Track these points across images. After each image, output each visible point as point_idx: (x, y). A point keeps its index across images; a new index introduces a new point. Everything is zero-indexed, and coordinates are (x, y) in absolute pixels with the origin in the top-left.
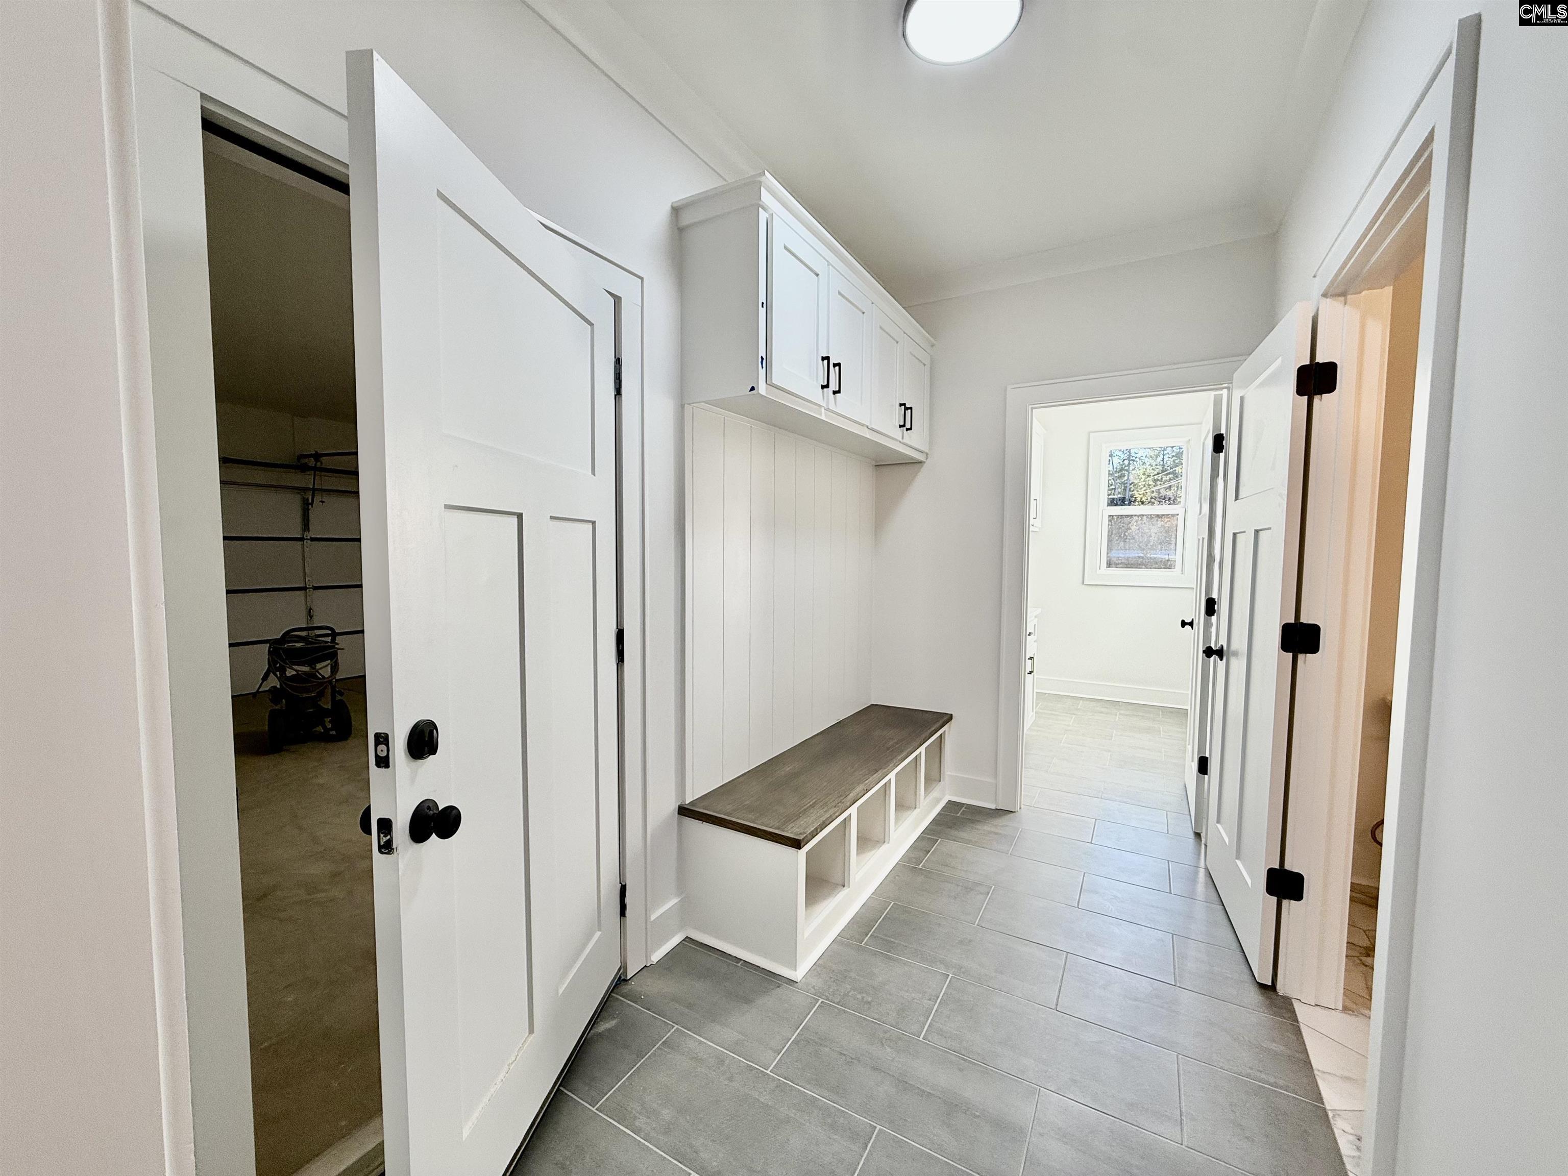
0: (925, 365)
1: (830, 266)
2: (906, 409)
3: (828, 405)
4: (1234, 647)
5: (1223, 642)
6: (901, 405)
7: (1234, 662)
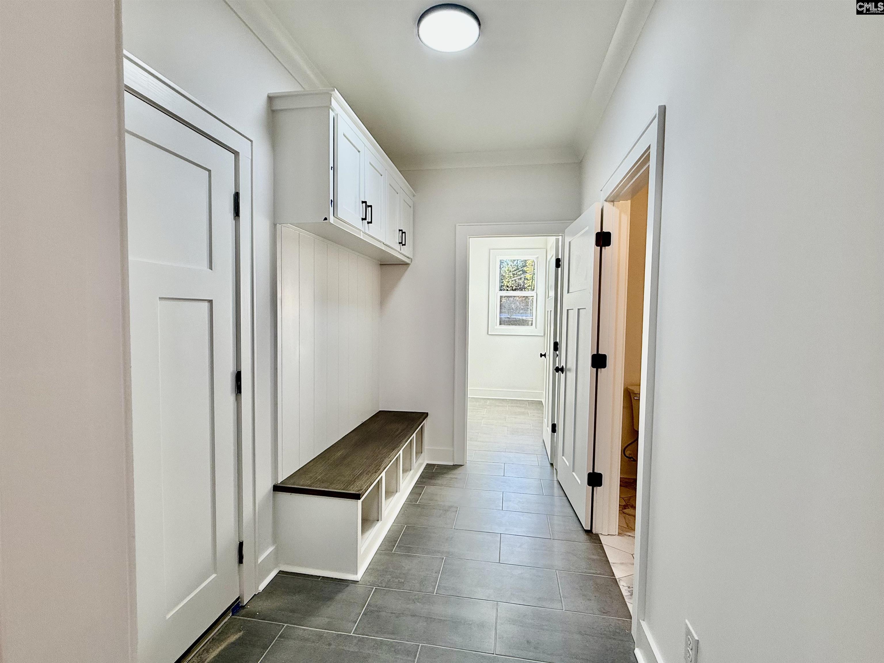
0: (410, 207)
1: (366, 147)
2: (403, 233)
3: (365, 230)
4: (568, 366)
5: (563, 364)
6: (400, 230)
7: (568, 374)
